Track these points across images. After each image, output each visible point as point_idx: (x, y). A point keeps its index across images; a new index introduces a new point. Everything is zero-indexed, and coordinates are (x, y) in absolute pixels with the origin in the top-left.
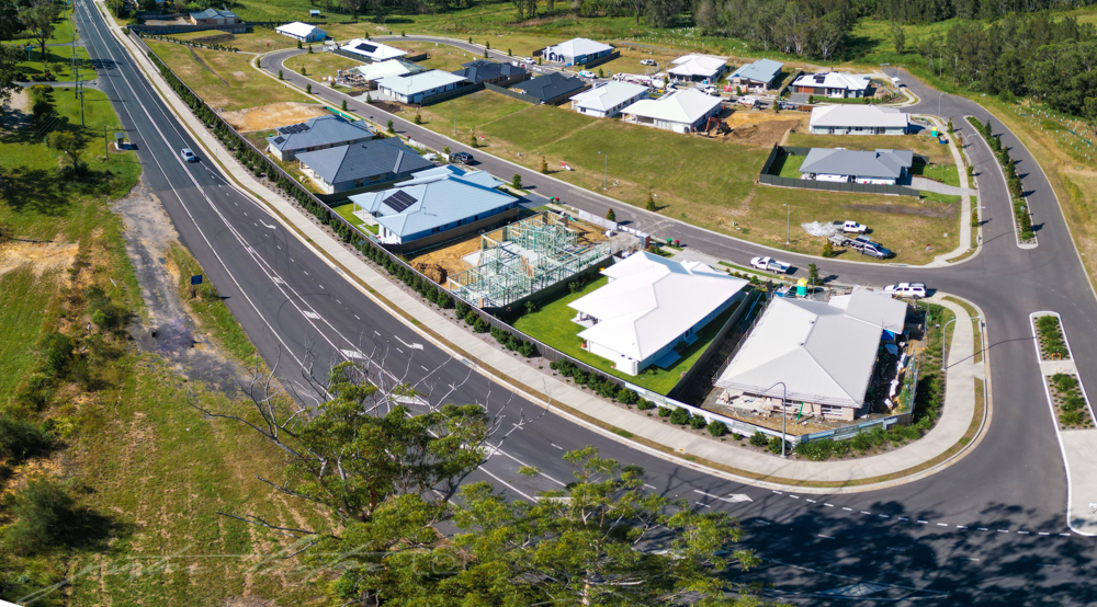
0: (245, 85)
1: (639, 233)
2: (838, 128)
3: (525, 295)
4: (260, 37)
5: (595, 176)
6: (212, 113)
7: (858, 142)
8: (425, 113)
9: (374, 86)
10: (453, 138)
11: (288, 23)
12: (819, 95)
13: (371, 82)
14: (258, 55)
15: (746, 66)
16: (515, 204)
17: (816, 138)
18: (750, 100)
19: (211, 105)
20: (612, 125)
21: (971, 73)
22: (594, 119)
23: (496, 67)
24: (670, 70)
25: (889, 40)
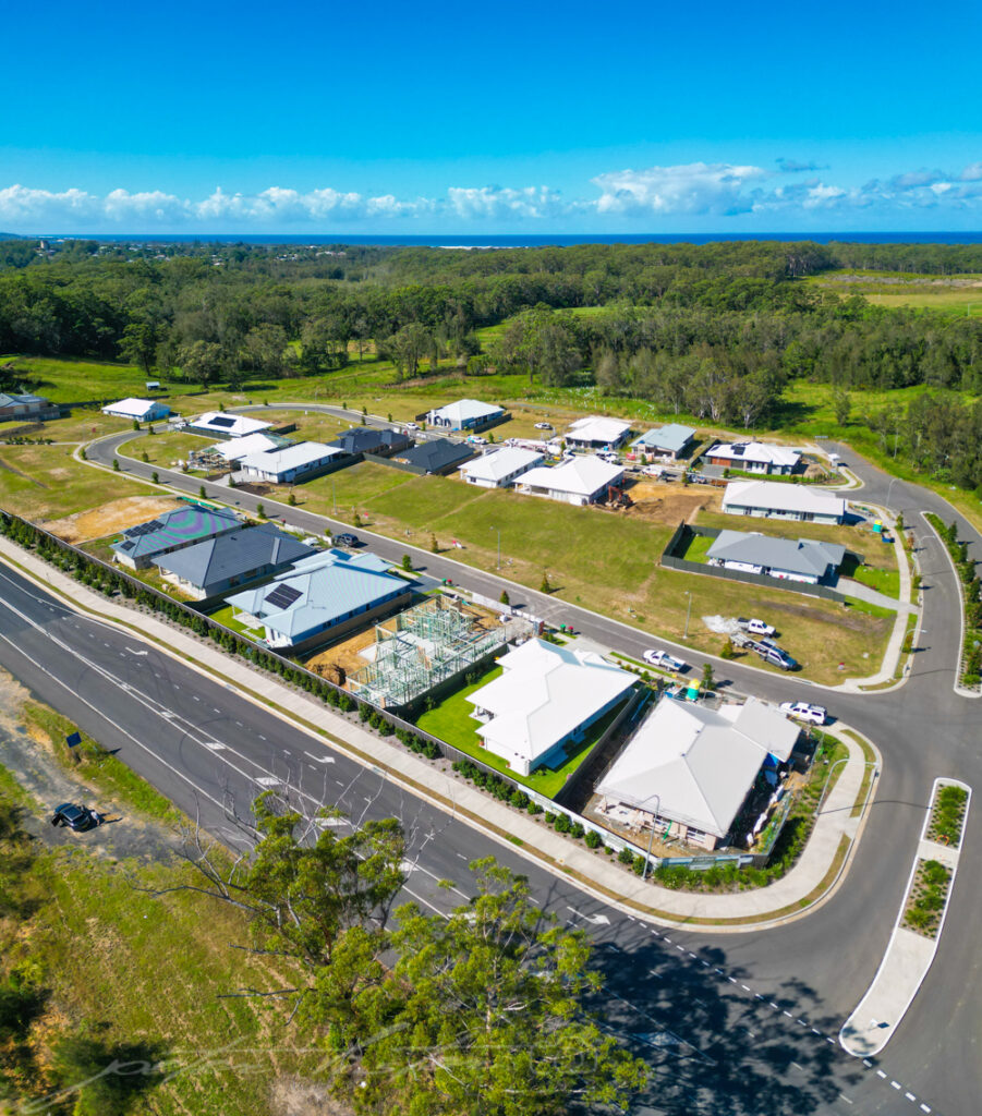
0: (69, 485)
1: (533, 618)
2: (756, 509)
3: (425, 690)
4: (81, 422)
5: (488, 554)
6: (29, 526)
7: (781, 527)
8: (300, 492)
9: (236, 466)
10: (334, 518)
11: (118, 400)
12: (737, 468)
13: (232, 462)
14: (81, 445)
15: (652, 431)
16: (407, 589)
17: (729, 518)
18: (656, 470)
19: (26, 517)
20: (504, 496)
21: (938, 457)
22: (485, 490)
23: (376, 435)
24: (568, 435)
25: (829, 407)
